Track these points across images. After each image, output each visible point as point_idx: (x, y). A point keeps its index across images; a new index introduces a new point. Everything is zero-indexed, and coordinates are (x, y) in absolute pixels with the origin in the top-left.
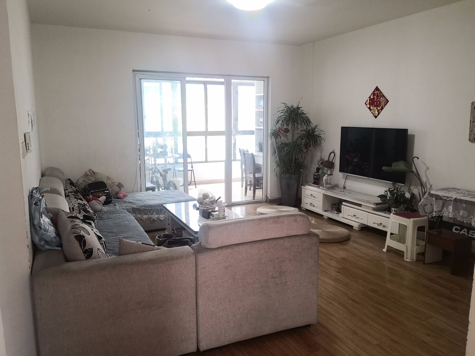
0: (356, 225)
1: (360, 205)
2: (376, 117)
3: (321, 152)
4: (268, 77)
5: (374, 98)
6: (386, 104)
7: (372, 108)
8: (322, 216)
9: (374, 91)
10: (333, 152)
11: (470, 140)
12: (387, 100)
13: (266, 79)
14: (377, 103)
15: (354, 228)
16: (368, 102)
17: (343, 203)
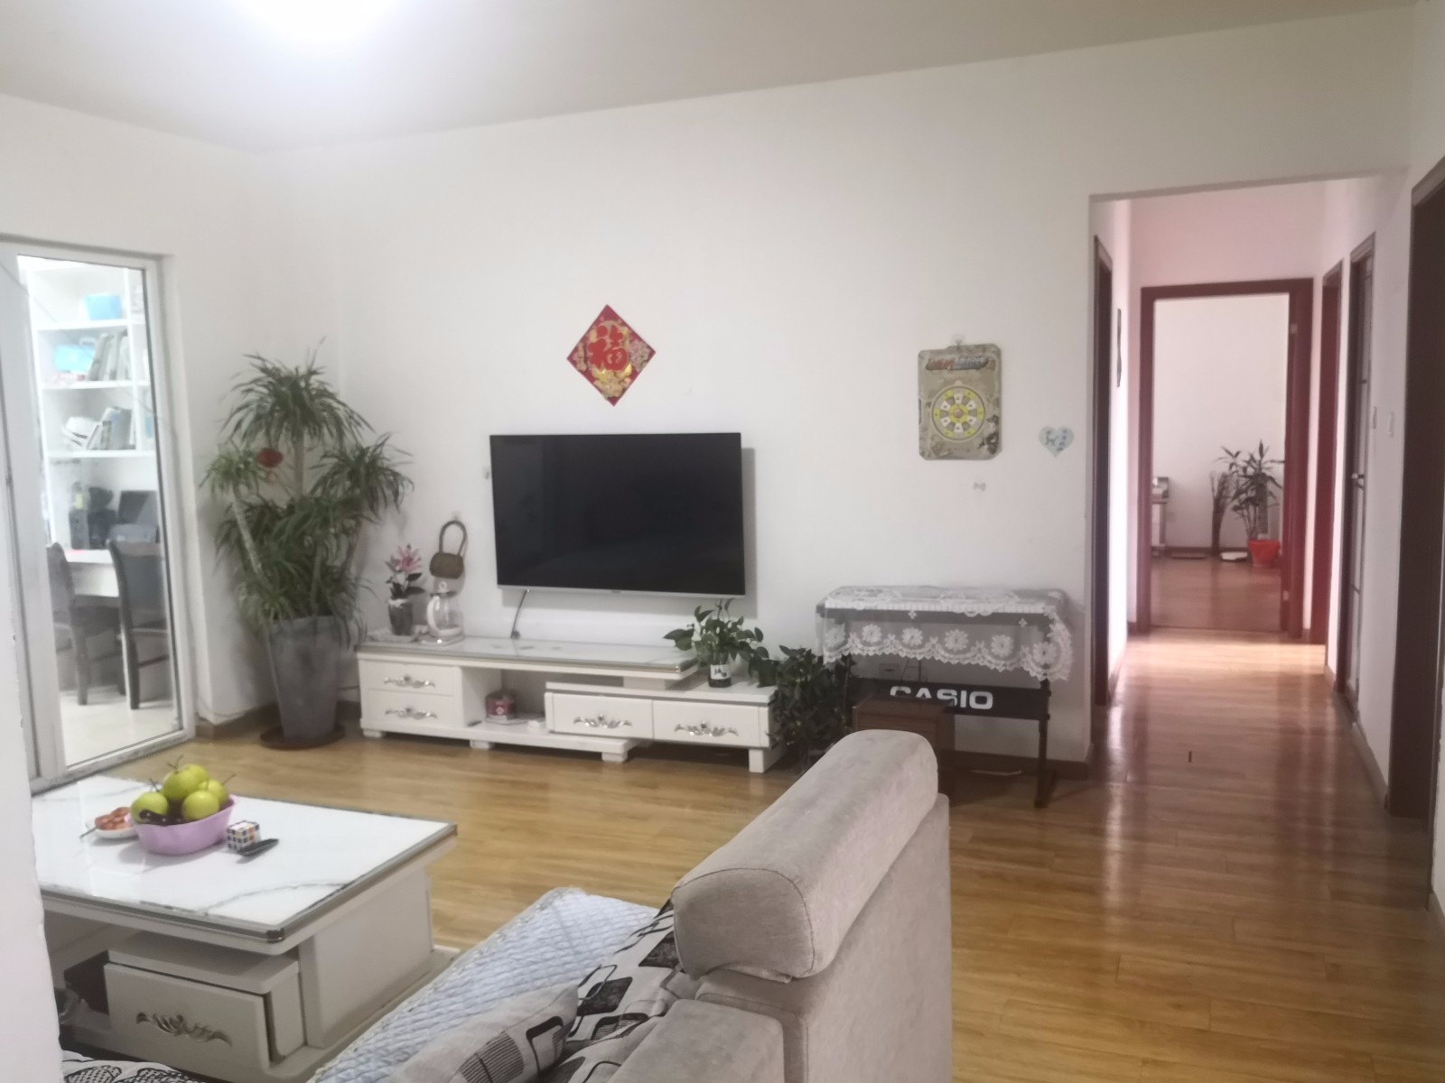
0: (613, 749)
1: (618, 682)
2: (613, 400)
3: (403, 524)
4: (158, 258)
5: (601, 343)
6: (648, 361)
7: (596, 372)
8: (465, 743)
9: (597, 322)
10: (456, 522)
11: (922, 454)
12: (649, 347)
13: (151, 266)
14: (614, 358)
15: (604, 758)
16: (581, 353)
17: (550, 685)
